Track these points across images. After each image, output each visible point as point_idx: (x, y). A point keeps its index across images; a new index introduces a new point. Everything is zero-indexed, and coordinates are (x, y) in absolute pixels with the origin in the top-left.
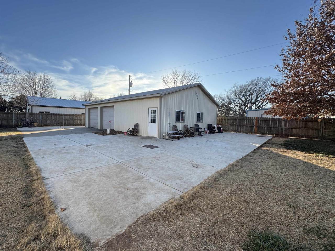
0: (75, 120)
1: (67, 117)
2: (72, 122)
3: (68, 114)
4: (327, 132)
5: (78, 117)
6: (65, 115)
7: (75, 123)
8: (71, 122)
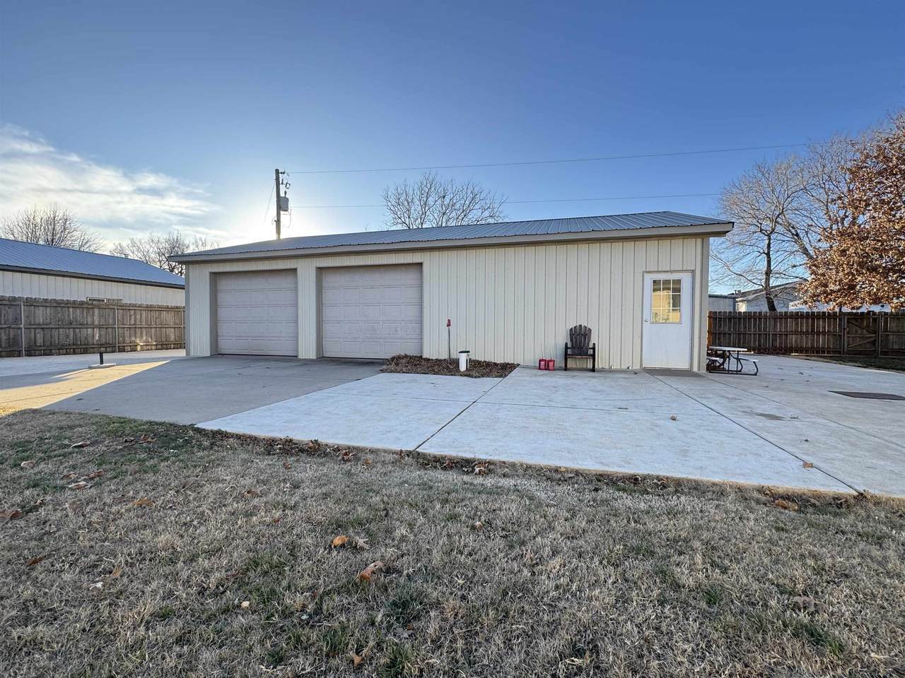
0: (83, 326)
1: (41, 315)
2: (68, 337)
3: (46, 300)
4: (851, 339)
5: (93, 315)
6: (31, 303)
7: (83, 338)
8: (61, 335)
